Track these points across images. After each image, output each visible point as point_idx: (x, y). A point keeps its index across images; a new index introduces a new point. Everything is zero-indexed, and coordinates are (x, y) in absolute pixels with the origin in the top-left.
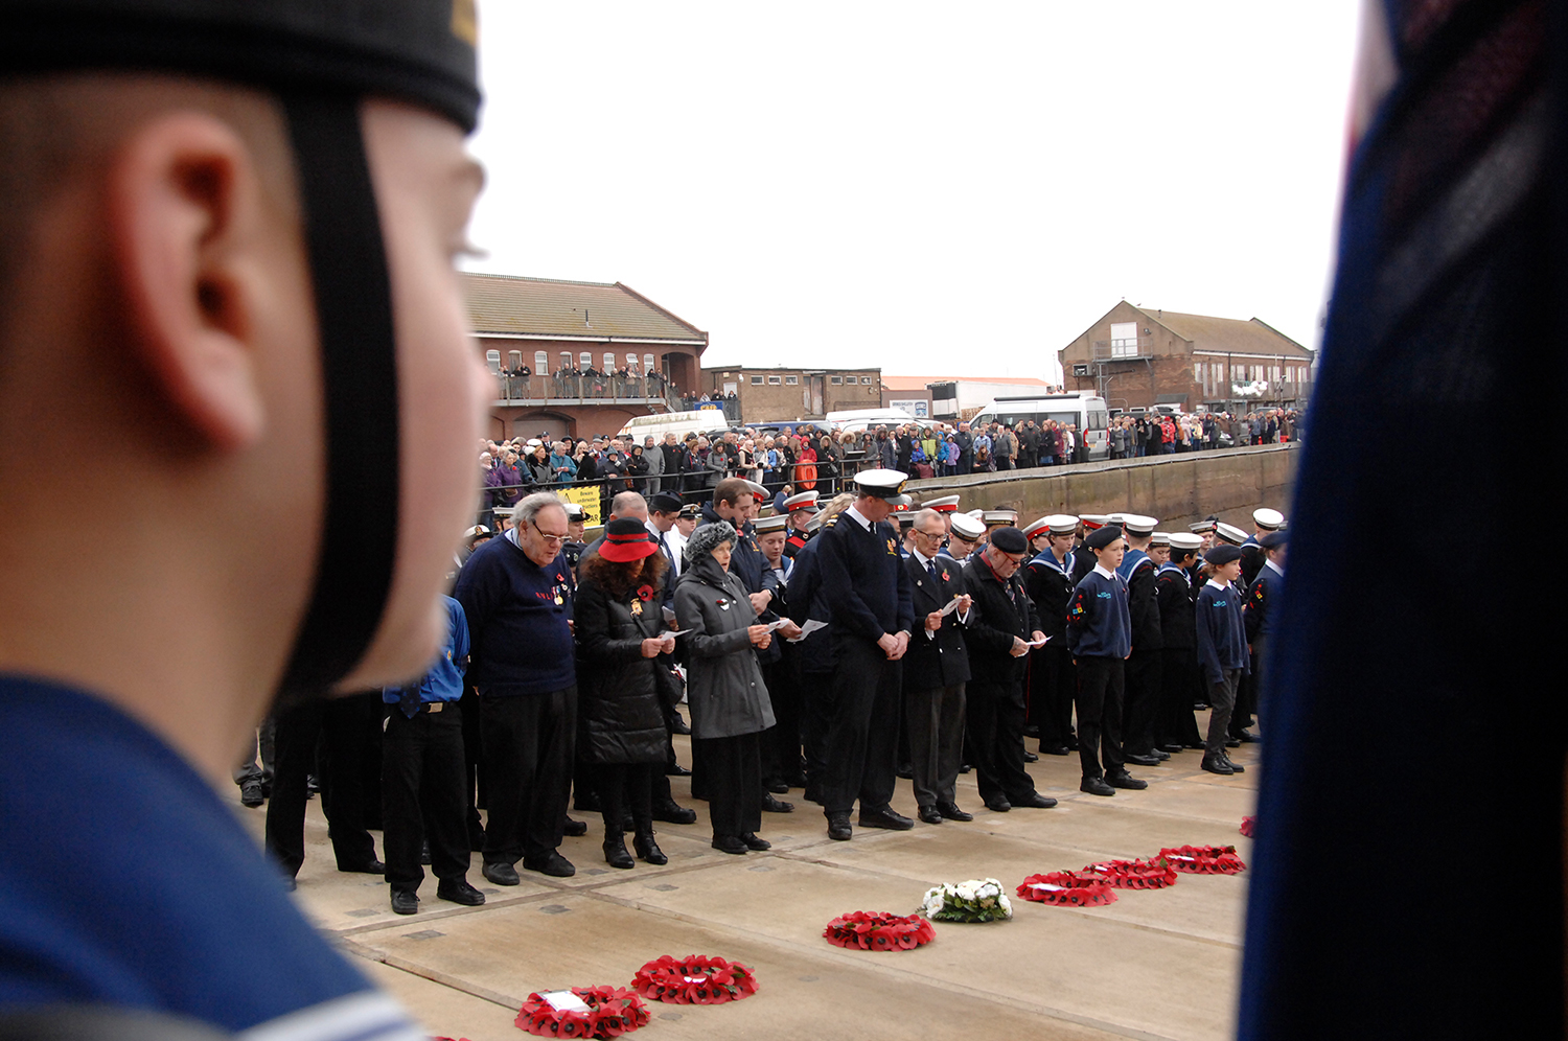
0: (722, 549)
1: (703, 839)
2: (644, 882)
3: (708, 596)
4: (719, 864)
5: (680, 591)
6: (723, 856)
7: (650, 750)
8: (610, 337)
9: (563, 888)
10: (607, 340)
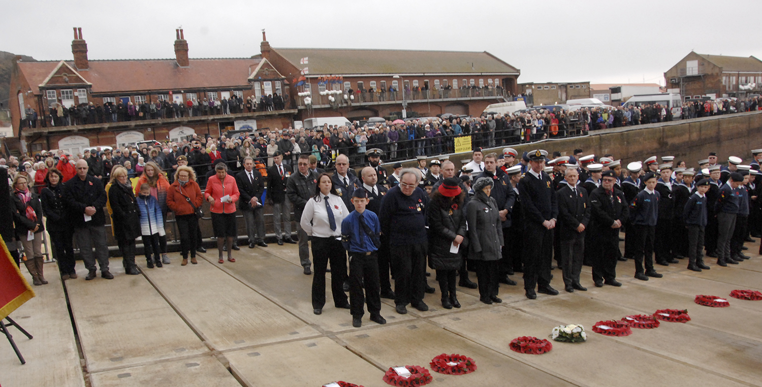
0: (487, 188)
1: (477, 296)
2: (450, 316)
3: (479, 206)
4: (480, 308)
5: (470, 204)
6: (484, 305)
8: (481, 73)
9: (419, 317)
10: (480, 74)
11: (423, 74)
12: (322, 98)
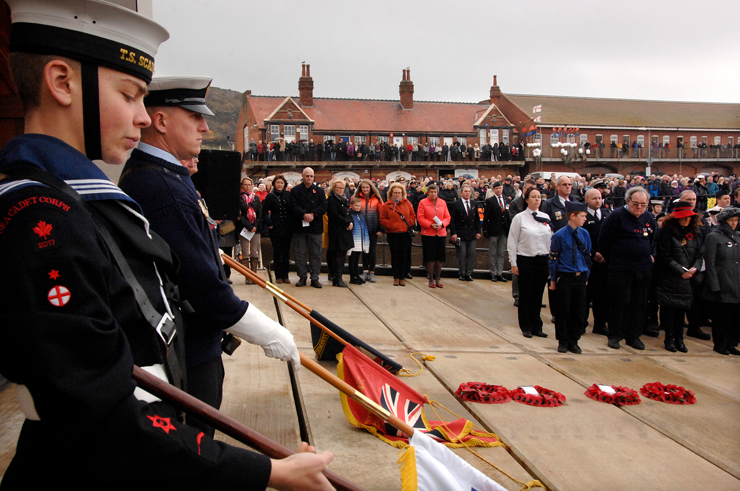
0: (733, 220)
2: (672, 357)
3: (722, 239)
7: (682, 303)
9: (634, 353)
11: (676, 129)
12: (553, 150)
